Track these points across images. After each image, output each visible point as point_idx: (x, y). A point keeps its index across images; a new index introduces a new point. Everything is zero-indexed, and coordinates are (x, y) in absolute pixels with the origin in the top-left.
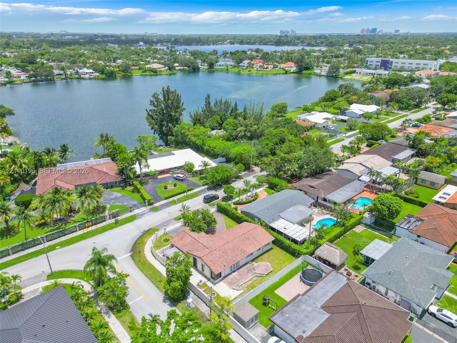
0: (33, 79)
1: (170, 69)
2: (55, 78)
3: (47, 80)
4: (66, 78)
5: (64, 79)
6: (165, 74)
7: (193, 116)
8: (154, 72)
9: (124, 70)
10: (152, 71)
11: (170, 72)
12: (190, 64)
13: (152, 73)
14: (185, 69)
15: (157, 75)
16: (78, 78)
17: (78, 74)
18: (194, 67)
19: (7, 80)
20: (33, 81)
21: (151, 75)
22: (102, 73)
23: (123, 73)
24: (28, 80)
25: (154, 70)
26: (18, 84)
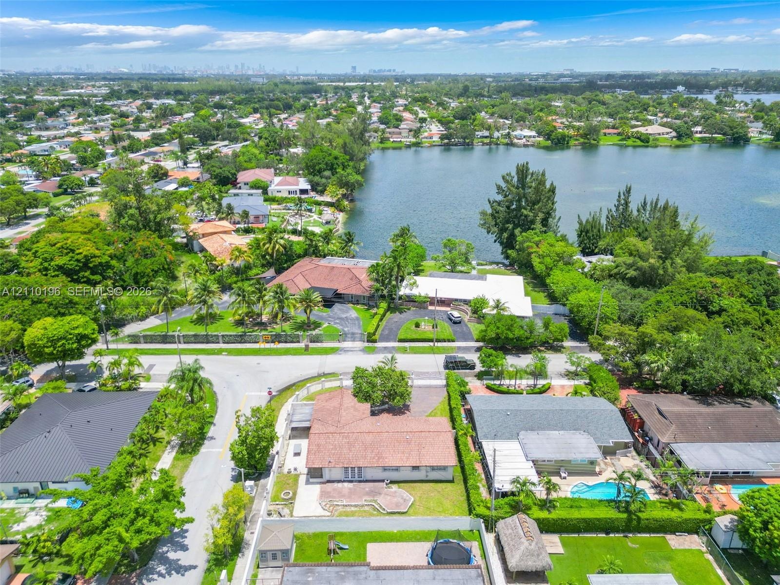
0: (446, 141)
1: (679, 137)
2: (475, 141)
3: (464, 144)
4: (489, 144)
5: (487, 144)
6: (666, 146)
7: (584, 222)
8: (642, 141)
9: (585, 134)
10: (638, 138)
11: (678, 143)
12: (727, 129)
13: (639, 143)
14: (715, 138)
15: (647, 147)
16: (507, 144)
17: (509, 137)
18: (736, 135)
19: (414, 140)
20: (445, 145)
21: (635, 147)
22: (548, 136)
23: (582, 140)
24: (440, 143)
25: (642, 138)
26: (424, 147)
